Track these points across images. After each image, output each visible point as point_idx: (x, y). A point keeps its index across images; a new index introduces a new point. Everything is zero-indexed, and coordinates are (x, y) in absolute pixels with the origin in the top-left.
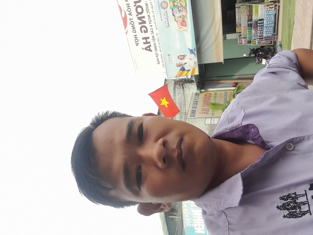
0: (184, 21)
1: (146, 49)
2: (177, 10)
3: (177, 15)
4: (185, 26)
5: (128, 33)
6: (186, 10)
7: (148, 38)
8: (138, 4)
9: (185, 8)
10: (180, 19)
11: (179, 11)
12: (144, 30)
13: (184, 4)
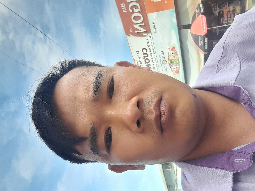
0: (177, 71)
2: (173, 65)
3: (173, 67)
4: (178, 73)
6: (179, 65)
8: (146, 58)
10: (175, 69)
13: (177, 62)
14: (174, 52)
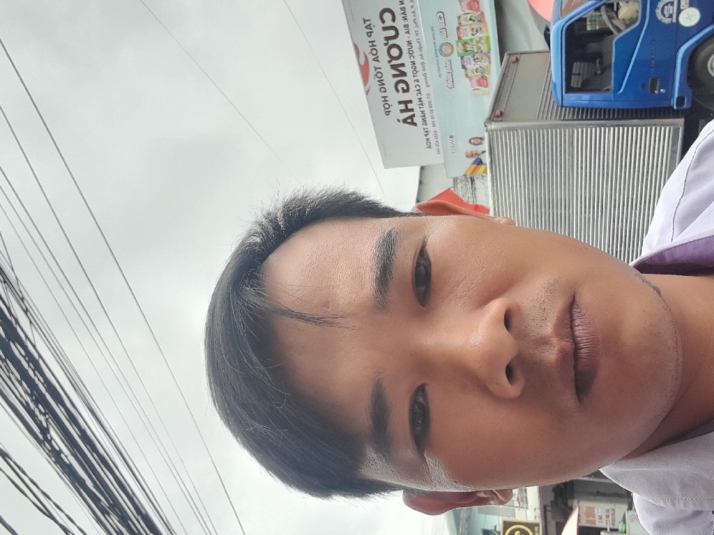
0: (484, 78)
1: (405, 121)
2: (472, 59)
3: (471, 66)
4: (487, 86)
5: (370, 92)
6: (489, 58)
7: (410, 102)
8: (391, 42)
9: (488, 55)
10: (476, 74)
11: (475, 60)
12: (403, 88)
13: (484, 48)
14: (475, 14)
